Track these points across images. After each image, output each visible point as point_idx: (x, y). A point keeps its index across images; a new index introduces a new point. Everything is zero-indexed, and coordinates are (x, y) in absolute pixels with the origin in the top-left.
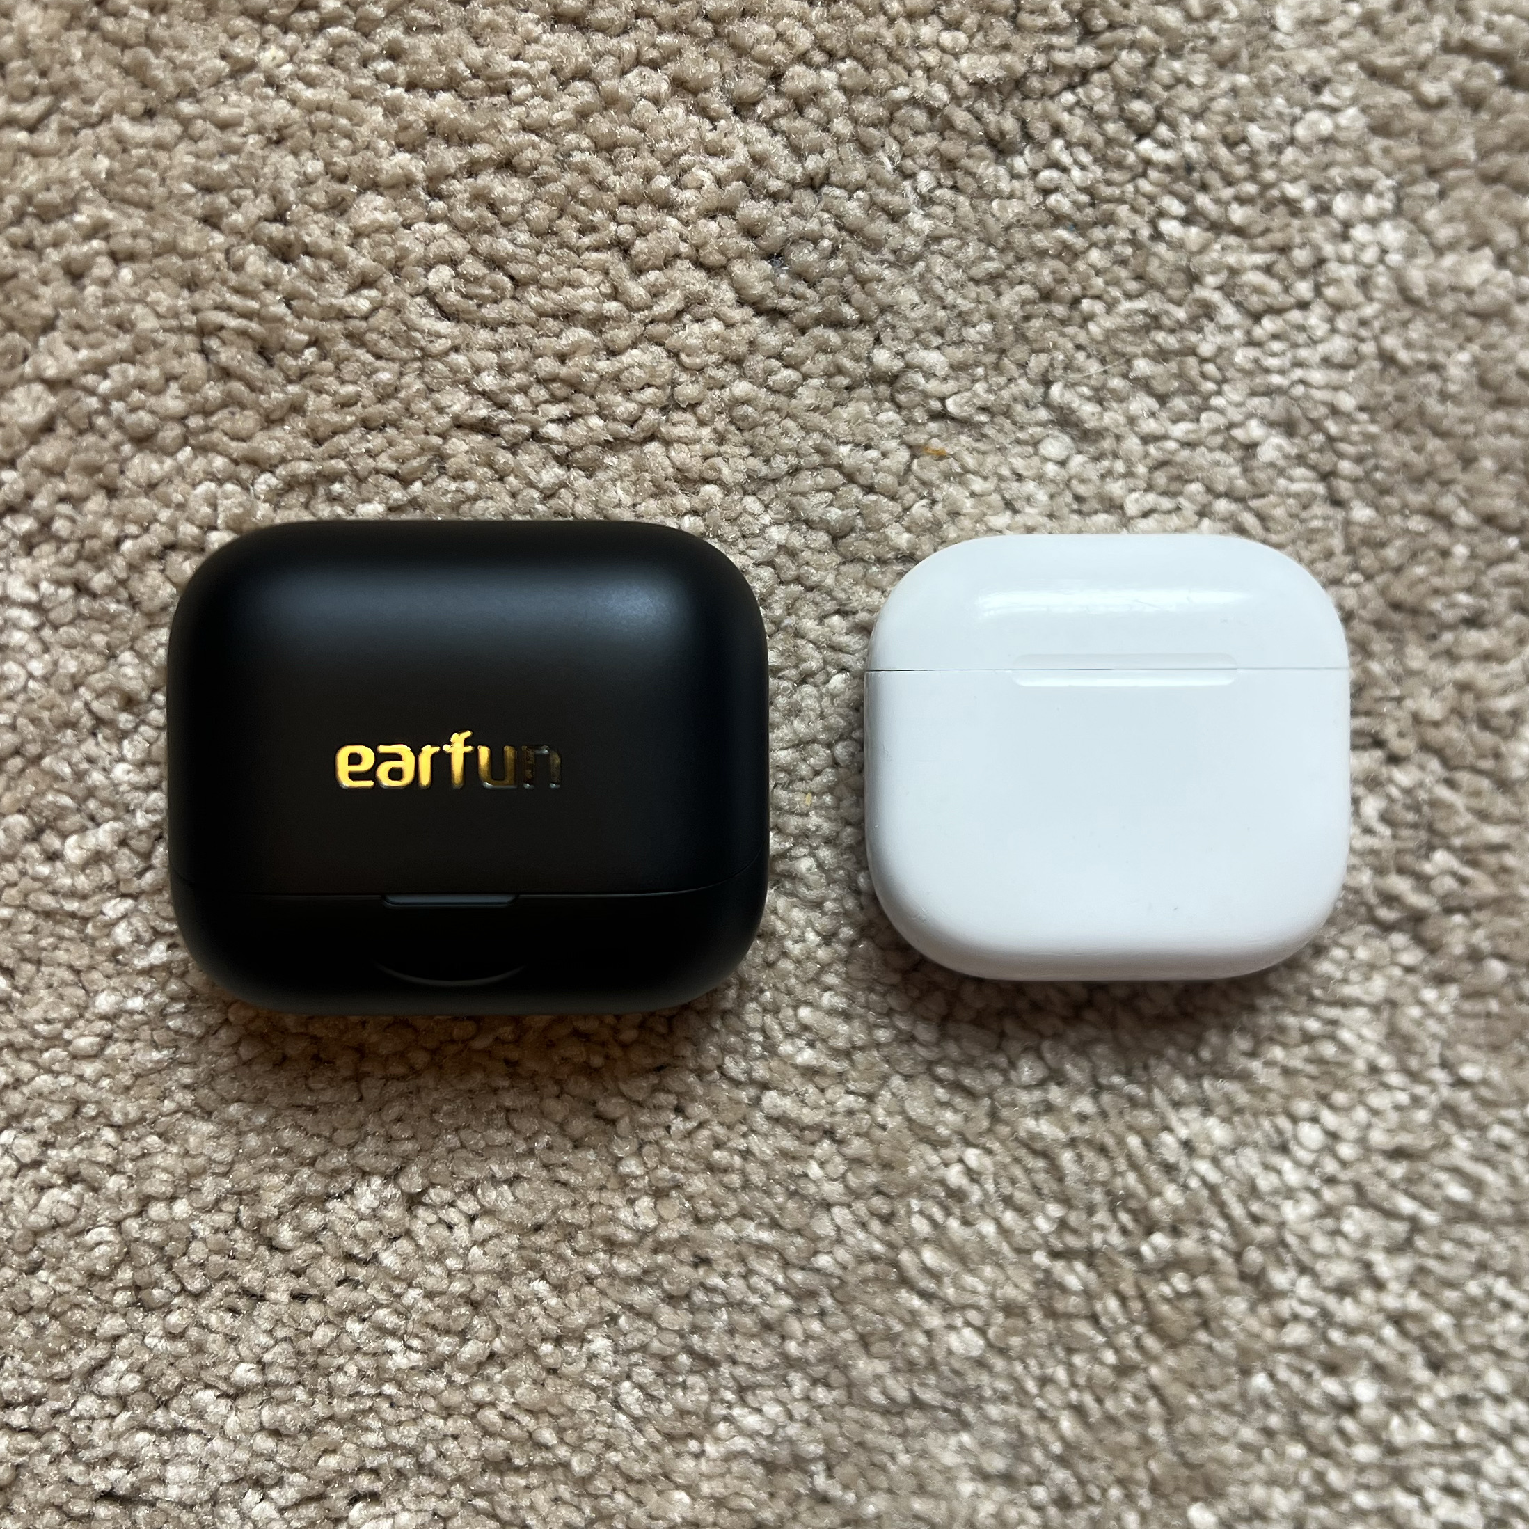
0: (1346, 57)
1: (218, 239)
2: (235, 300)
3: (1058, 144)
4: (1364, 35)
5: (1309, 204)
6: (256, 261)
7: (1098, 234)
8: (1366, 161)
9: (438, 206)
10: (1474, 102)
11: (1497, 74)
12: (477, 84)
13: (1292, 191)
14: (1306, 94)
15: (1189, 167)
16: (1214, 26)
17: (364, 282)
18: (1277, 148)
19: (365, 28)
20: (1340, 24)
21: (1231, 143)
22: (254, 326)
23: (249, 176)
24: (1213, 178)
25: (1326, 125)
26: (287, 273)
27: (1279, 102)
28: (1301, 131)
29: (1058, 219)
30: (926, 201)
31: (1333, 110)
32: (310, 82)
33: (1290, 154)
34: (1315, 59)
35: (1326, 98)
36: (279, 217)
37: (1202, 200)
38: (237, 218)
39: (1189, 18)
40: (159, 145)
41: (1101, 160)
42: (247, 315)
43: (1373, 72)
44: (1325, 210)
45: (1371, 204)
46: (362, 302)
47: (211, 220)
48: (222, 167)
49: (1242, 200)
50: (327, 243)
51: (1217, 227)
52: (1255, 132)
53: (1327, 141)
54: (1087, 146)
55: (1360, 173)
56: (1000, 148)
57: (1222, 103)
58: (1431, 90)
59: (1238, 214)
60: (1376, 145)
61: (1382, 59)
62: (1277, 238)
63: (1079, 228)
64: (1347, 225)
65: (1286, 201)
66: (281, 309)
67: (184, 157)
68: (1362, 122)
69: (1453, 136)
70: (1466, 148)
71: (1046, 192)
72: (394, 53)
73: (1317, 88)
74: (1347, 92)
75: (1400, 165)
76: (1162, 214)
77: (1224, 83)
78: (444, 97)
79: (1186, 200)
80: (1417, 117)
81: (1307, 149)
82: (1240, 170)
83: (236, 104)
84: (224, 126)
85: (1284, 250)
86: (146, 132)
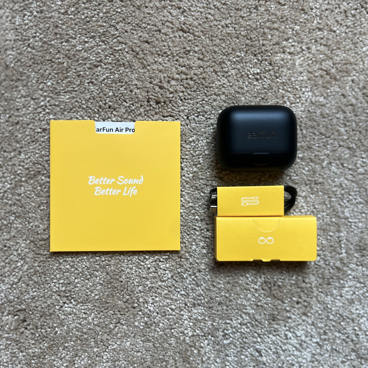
0: (305, 69)
1: (152, 85)
2: (153, 94)
3: (265, 79)
4: (308, 67)
5: (299, 89)
6: (157, 89)
7: (270, 91)
8: (307, 84)
9: (182, 83)
10: (322, 76)
11: (325, 73)
12: (188, 67)
13: (297, 87)
14: (299, 74)
15: (283, 83)
16: (288, 64)
17: (172, 93)
18: (295, 81)
19: (173, 57)
20: (304, 65)
21: (289, 80)
22: (156, 98)
23: (157, 77)
24: (286, 84)
25: (302, 78)
26: (161, 91)
27: (296, 75)
28: (298, 79)
29: (265, 88)
30: (247, 86)
31: (303, 76)
32: (165, 64)
33: (297, 82)
34: (301, 69)
35: (302, 75)
36: (160, 82)
37: (285, 87)
38: (155, 82)
39: (284, 63)
40: (144, 73)
41: (271, 81)
42: (156, 97)
43: (308, 72)
44: (301, 90)
45: (307, 89)
46: (171, 95)
47: (151, 83)
48: (153, 75)
49: (290, 88)
50: (167, 87)
51: (287, 91)
52: (293, 79)
53: (302, 81)
54: (270, 79)
55: (306, 85)
56: (257, 80)
57: (288, 75)
58: (316, 74)
59: (289, 90)
60: (308, 82)
61: (310, 70)
62: (295, 93)
63: (268, 90)
64: (304, 92)
65: (296, 88)
66: (160, 96)
67: (147, 74)
68: (307, 78)
69: (319, 81)
70: (320, 83)
71: (263, 85)
72: (177, 61)
73: (301, 73)
74: (305, 74)
75: (312, 84)
76: (279, 89)
77: (288, 72)
78: (184, 68)
79: (283, 87)
80: (314, 78)
81: (299, 81)
82: (290, 84)
83: (155, 67)
84: (153, 70)
85: (295, 95)
86: (143, 71)
